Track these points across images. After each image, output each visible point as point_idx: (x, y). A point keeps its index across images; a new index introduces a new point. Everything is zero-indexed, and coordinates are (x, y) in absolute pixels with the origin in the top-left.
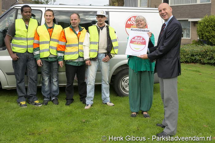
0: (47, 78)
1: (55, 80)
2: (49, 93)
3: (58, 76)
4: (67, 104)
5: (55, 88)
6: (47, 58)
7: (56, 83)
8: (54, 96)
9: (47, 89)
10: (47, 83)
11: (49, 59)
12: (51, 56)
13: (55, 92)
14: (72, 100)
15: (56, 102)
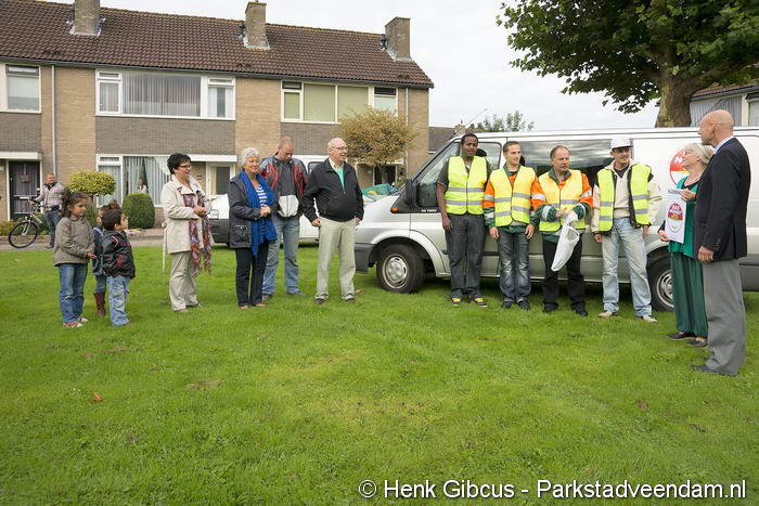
0: (509, 262)
1: (522, 266)
2: (512, 289)
3: (528, 259)
4: (546, 310)
5: (522, 281)
6: (507, 227)
7: (524, 273)
8: (521, 295)
9: (509, 282)
10: (508, 272)
11: (511, 229)
12: (514, 224)
13: (523, 288)
14: (555, 306)
15: (526, 305)
